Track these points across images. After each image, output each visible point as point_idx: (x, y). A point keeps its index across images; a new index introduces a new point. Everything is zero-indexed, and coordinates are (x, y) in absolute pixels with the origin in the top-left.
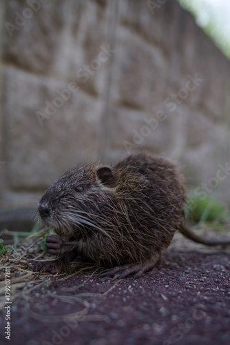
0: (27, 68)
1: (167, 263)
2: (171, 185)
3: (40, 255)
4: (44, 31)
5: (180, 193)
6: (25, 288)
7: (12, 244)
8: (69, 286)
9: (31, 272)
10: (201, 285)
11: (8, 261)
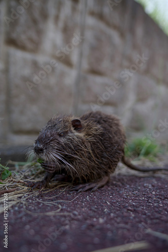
0: (23, 48)
1: (114, 182)
2: (116, 132)
3: (32, 177)
4: (35, 22)
5: (121, 137)
6: (23, 197)
7: (14, 170)
8: (50, 196)
9: (27, 188)
10: (133, 196)
11: (12, 180)
